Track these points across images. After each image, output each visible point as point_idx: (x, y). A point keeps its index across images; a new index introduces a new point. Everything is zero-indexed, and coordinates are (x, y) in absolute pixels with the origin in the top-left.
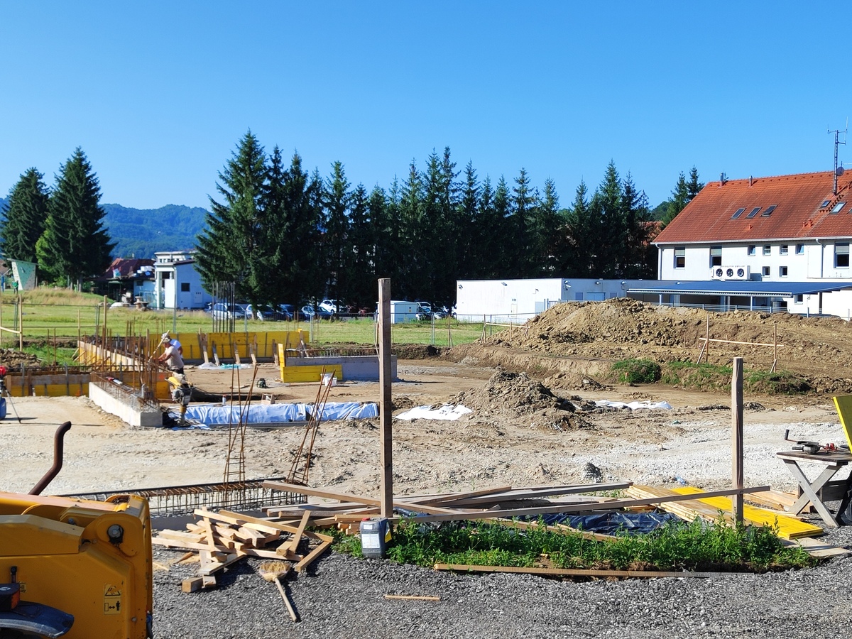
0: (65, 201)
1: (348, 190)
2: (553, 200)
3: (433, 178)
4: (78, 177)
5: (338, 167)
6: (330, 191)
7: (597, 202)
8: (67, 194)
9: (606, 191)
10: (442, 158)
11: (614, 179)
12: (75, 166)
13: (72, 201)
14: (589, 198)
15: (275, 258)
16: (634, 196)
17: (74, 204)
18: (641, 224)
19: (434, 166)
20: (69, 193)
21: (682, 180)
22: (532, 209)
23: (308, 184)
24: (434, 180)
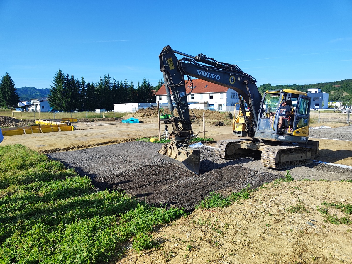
0: (4, 86)
1: (86, 83)
2: (133, 86)
3: (106, 80)
4: (8, 80)
5: (83, 78)
6: (81, 84)
7: (142, 86)
8: (4, 84)
9: (144, 84)
10: (107, 76)
11: (145, 81)
12: (6, 77)
13: (6, 86)
14: (140, 85)
15: (69, 100)
16: (150, 85)
17: (7, 87)
18: (152, 91)
19: (106, 78)
20: (5, 84)
21: (159, 81)
22: (128, 88)
23: (76, 82)
24: (106, 81)
